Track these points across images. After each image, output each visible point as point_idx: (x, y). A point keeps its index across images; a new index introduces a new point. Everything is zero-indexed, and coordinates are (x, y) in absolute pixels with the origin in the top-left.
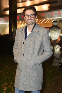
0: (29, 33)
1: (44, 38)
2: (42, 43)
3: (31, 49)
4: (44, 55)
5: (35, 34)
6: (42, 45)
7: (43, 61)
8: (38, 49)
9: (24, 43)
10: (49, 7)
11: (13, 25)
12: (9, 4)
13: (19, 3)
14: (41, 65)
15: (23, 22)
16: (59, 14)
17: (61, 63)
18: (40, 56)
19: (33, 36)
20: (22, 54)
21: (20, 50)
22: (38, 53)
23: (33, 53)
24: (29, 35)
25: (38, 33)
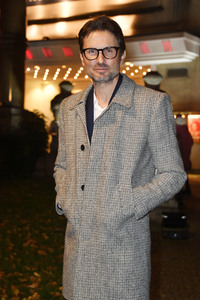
2: (147, 143)
3: (109, 164)
5: (119, 114)
8: (132, 165)
9: (83, 148)
11: (12, 81)
15: (47, 71)
16: (167, 49)
17: (168, 211)
18: (140, 188)
19: (114, 121)
20: (79, 185)
21: (73, 172)
22: (133, 177)
23: (116, 180)
24: (100, 117)
25: (129, 110)
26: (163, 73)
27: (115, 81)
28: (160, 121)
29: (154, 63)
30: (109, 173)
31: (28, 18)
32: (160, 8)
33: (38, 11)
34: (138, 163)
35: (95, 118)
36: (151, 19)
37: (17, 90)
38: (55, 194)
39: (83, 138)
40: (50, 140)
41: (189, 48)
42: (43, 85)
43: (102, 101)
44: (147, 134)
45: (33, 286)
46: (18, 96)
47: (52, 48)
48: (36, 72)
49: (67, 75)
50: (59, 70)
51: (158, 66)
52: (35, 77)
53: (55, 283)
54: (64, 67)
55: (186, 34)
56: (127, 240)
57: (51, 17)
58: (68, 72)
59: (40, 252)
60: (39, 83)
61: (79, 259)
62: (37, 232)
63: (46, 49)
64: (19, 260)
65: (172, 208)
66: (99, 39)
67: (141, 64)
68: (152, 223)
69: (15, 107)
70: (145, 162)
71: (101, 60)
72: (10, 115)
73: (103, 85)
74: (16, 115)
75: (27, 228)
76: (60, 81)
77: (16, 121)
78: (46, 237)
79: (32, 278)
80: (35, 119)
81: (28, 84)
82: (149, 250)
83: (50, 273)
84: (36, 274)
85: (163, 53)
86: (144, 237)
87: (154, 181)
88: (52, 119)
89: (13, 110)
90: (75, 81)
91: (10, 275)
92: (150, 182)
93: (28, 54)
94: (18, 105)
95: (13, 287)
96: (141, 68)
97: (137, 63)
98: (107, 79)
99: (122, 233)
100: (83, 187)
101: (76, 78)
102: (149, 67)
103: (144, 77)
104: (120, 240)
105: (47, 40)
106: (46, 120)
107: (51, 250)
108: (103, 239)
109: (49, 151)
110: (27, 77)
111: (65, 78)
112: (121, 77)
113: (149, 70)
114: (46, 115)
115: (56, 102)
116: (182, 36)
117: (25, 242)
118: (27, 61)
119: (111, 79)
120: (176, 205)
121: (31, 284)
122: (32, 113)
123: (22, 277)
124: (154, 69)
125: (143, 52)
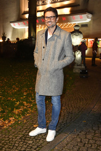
0: (49, 36)
1: (65, 42)
2: (63, 47)
4: (65, 60)
6: (63, 49)
7: (64, 66)
8: (59, 54)
9: (44, 47)
10: (71, 11)
11: (32, 30)
12: (29, 7)
13: (39, 6)
14: (62, 71)
15: (43, 26)
16: (81, 18)
19: (54, 40)
20: (42, 59)
23: (53, 58)
24: (50, 38)
25: (59, 37)
27: (55, 27)
30: (51, 56)
32: (79, 5)
33: (40, 8)
34: (60, 53)
35: (48, 38)
36: (76, 8)
37: (34, 33)
38: (34, 61)
41: (88, 17)
43: (50, 33)
44: (64, 45)
46: (34, 34)
52: (39, 28)
55: (87, 13)
63: (42, 19)
67: (73, 23)
71: (49, 20)
72: (32, 40)
89: (33, 39)
94: (34, 37)
97: (71, 23)
99: (55, 74)
102: (75, 24)
103: (74, 27)
112: (57, 26)
119: (53, 26)
125: (73, 19)
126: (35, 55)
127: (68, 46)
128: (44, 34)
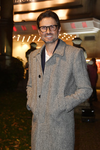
3: (53, 85)
8: (65, 85)
10: (69, 15)
11: (6, 42)
15: (24, 37)
16: (85, 26)
17: (85, 108)
18: (69, 96)
19: (55, 63)
20: (38, 95)
21: (35, 89)
22: (65, 91)
23: (56, 92)
24: (48, 61)
26: (82, 38)
28: (78, 62)
29: (78, 33)
30: (53, 89)
31: (14, 11)
32: (81, 6)
33: (20, 7)
37: (9, 47)
39: (40, 72)
40: (25, 72)
41: (95, 26)
42: (22, 45)
43: (49, 53)
45: (16, 146)
46: (9, 50)
47: (26, 26)
48: (18, 38)
49: (34, 39)
50: (30, 37)
51: (80, 35)
52: (18, 40)
53: (27, 145)
54: (32, 35)
55: (94, 19)
56: (62, 123)
57: (26, 10)
58: (35, 38)
59: (20, 129)
60: (20, 43)
61: (38, 133)
62: (18, 119)
63: (23, 26)
64: (9, 133)
65: (87, 107)
66: (47, 22)
67: (71, 34)
68: (75, 114)
69: (8, 56)
70: (71, 83)
71: (48, 32)
72: (5, 59)
73: (50, 44)
74: (8, 59)
75: (14, 117)
76: (31, 42)
77: (8, 63)
78: (23, 121)
79: (16, 142)
80: (18, 61)
81: (14, 44)
82: (74, 128)
83: (25, 140)
84: (18, 140)
85: (83, 28)
86: (71, 121)
87: (76, 93)
88: (26, 61)
89: (7, 57)
90: (38, 42)
91: (4, 140)
92: (74, 93)
93: (15, 29)
94: (9, 54)
95: (6, 147)
96: (71, 36)
97: (69, 33)
98: (52, 41)
100: (40, 96)
101: (38, 41)
102: (75, 35)
103: (73, 40)
104: (58, 123)
105: (24, 21)
106: (23, 62)
107: (26, 128)
108: (50, 122)
109: (25, 78)
110: (14, 40)
111: (33, 41)
112: (59, 41)
113: (75, 37)
114: (23, 59)
115: (28, 53)
116: (92, 20)
117: (13, 124)
118: (14, 33)
120: (89, 105)
121: (15, 145)
122: (16, 58)
123: (11, 142)
124: (78, 37)
125: (72, 28)
126: (29, 90)
127: (79, 70)
128: (40, 56)
